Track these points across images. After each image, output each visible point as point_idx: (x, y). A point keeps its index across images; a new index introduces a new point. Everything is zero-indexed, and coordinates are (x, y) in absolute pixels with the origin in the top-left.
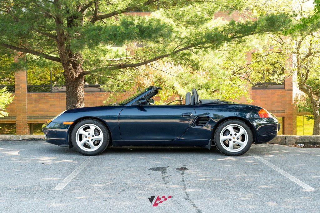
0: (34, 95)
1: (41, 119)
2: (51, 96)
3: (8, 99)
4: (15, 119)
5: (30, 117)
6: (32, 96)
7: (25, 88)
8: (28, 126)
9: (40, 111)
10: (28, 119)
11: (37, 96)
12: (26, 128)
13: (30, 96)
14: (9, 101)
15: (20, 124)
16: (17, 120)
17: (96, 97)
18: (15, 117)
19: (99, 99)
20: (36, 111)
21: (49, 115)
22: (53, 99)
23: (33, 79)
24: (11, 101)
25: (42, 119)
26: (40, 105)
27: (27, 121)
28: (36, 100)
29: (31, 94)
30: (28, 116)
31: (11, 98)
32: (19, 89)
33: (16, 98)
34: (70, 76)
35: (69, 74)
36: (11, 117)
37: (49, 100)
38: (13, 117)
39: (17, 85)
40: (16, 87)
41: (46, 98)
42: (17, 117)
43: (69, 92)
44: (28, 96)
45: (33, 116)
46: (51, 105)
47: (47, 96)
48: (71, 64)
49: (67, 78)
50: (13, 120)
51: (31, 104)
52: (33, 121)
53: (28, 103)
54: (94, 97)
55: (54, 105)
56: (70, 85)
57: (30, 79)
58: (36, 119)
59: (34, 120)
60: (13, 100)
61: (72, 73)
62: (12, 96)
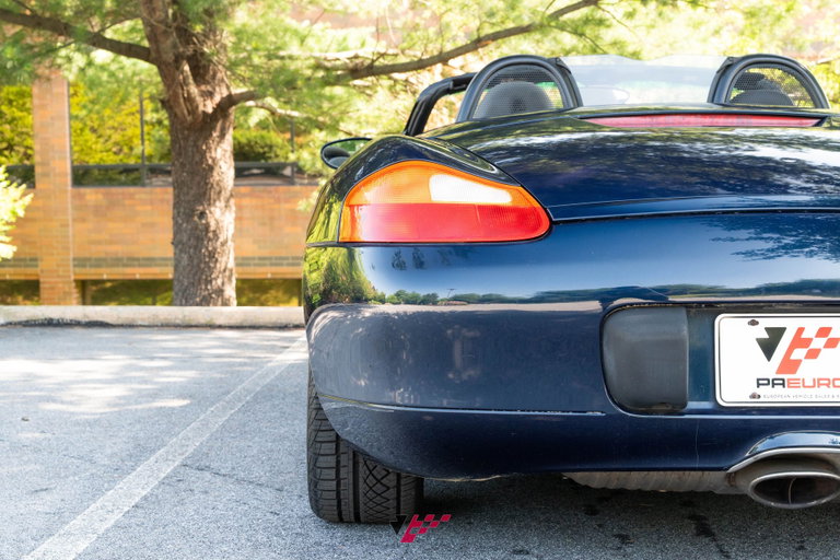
0: (92, 195)
1: (113, 266)
2: (143, 196)
3: (11, 206)
4: (37, 266)
5: (81, 262)
6: (88, 197)
7: (66, 175)
8: (77, 287)
9: (111, 242)
10: (75, 266)
11: (100, 197)
12: (69, 294)
13: (81, 197)
14: (14, 213)
15: (49, 283)
16: (42, 271)
17: (278, 201)
18: (36, 260)
19: (287, 206)
20: (99, 242)
21: (136, 256)
22: (149, 208)
23: (91, 148)
24: (21, 213)
25: (117, 266)
26: (111, 225)
27: (73, 273)
28: (99, 211)
29: (83, 190)
30: (74, 259)
31: (21, 202)
32: (46, 175)
33: (40, 203)
34: (183, 109)
35: (182, 100)
36: (25, 260)
37: (139, 208)
38: (31, 260)
39: (43, 164)
40: (38, 170)
41: (127, 202)
42: (42, 260)
43: (182, 163)
44: (73, 197)
45: (89, 259)
46: (144, 225)
47: (131, 196)
48: (187, 68)
49: (176, 115)
50: (30, 270)
51: (83, 220)
52: (90, 273)
53: (74, 220)
54: (272, 201)
55: (152, 225)
56: (186, 139)
57: (82, 150)
58: (98, 266)
59: (93, 270)
60: (27, 209)
61: (189, 100)
62: (24, 195)
